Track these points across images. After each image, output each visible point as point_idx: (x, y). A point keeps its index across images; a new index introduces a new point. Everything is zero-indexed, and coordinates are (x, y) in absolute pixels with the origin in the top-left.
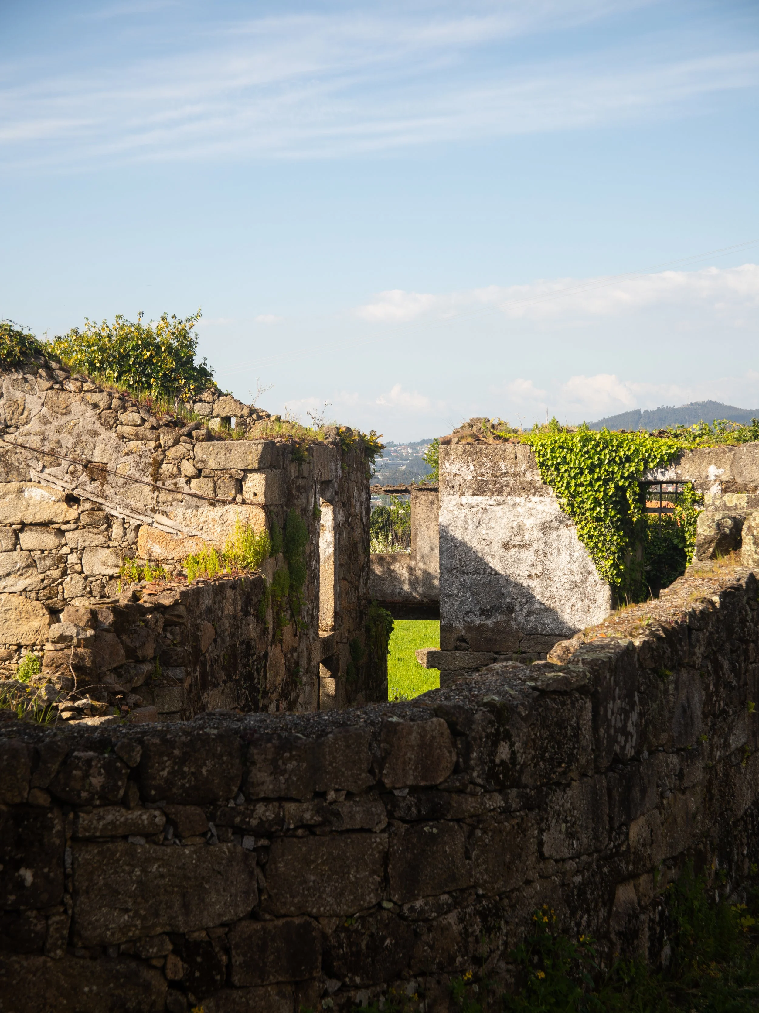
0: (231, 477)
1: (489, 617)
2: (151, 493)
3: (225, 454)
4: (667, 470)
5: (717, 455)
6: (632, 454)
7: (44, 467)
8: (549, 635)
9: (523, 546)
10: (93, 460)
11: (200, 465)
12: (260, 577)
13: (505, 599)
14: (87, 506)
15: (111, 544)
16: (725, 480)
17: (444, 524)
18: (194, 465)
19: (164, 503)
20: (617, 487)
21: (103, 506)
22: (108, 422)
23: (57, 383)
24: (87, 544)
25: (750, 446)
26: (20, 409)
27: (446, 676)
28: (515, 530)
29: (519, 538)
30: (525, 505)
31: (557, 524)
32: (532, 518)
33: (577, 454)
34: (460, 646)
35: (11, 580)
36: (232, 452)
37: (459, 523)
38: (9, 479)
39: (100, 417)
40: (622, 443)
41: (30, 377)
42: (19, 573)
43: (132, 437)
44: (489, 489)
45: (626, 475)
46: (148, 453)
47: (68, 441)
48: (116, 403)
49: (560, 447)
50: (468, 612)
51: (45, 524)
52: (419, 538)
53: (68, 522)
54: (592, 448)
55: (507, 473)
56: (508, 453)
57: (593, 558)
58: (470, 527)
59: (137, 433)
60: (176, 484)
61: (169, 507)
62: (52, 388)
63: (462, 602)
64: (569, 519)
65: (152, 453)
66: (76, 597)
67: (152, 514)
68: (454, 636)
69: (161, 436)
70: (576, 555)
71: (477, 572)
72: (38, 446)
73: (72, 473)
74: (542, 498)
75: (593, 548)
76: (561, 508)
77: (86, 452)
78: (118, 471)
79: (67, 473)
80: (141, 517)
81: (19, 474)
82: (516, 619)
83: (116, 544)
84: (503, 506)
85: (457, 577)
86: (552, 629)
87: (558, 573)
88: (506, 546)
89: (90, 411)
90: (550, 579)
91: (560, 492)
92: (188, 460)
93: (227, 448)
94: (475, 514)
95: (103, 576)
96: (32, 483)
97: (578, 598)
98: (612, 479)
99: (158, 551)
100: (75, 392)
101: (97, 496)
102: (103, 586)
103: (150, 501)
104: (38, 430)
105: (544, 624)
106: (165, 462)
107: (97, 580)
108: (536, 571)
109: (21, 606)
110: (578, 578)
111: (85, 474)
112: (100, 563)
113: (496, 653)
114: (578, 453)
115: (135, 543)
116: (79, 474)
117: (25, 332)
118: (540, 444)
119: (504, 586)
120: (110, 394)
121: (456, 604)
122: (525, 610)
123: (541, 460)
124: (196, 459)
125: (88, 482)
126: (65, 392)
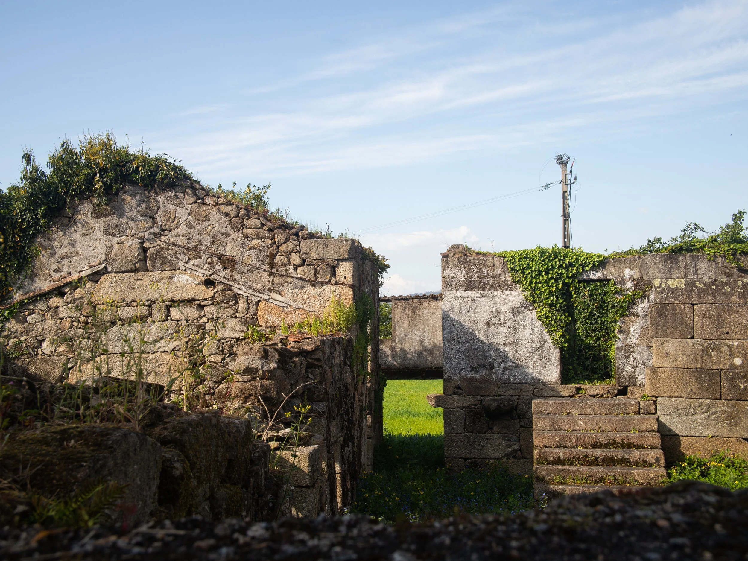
0: (328, 265)
1: (477, 372)
2: (268, 277)
3: (323, 248)
4: (597, 272)
5: (630, 261)
6: (574, 262)
7: (189, 259)
8: (519, 383)
9: (500, 324)
10: (225, 254)
11: (304, 257)
12: (351, 337)
13: (488, 360)
14: (221, 287)
15: (238, 315)
16: (636, 278)
17: (446, 310)
18: (300, 257)
19: (277, 284)
20: (564, 284)
21: (233, 288)
22: (237, 226)
23: (199, 199)
24: (220, 315)
25: (652, 256)
26: (173, 217)
27: (448, 412)
28: (494, 313)
29: (497, 318)
30: (501, 297)
31: (523, 309)
32: (506, 305)
33: (536, 262)
34: (458, 392)
35: (163, 343)
36: (329, 247)
37: (456, 309)
38: (163, 268)
39: (231, 223)
40: (567, 254)
41: (180, 195)
42: (169, 337)
43: (254, 237)
44: (476, 286)
45: (570, 275)
46: (266, 248)
47: (207, 240)
48: (242, 212)
49: (525, 258)
50: (463, 369)
51: (190, 301)
52: (397, 329)
53: (206, 300)
54: (547, 258)
55: (488, 275)
56: (488, 262)
57: (548, 331)
58: (463, 312)
59: (258, 234)
60: (286, 270)
61: (281, 287)
62: (195, 202)
63: (459, 362)
64: (531, 306)
65: (269, 248)
66: (212, 354)
67: (269, 292)
68: (453, 385)
69: (276, 236)
70: (536, 329)
71: (468, 342)
72: (185, 244)
73: (209, 264)
74: (512, 292)
75: (548, 324)
76: (525, 298)
77: (220, 248)
78: (244, 261)
79: (206, 263)
80: (260, 295)
81: (171, 264)
82: (495, 373)
83: (242, 315)
84: (486, 298)
85: (454, 345)
86: (520, 379)
87: (524, 342)
88: (488, 324)
89: (223, 219)
90: (518, 345)
91: (524, 288)
92: (295, 253)
93: (325, 244)
94: (466, 303)
95: (232, 338)
96: (180, 271)
97: (538, 358)
98: (561, 278)
99: (274, 319)
100: (212, 205)
101: (228, 280)
102: (232, 346)
103: (267, 283)
104: (185, 232)
105: (515, 376)
106: (278, 254)
107: (227, 342)
108: (508, 341)
109: (171, 362)
110: (538, 345)
111: (219, 264)
112: (230, 329)
113: (481, 396)
114: (538, 261)
115: (256, 314)
116: (215, 264)
117: (177, 164)
118: (511, 255)
119: (487, 351)
120: (238, 207)
121: (454, 363)
122: (502, 367)
123: (512, 266)
124: (302, 252)
125: (222, 270)
126: (205, 205)
